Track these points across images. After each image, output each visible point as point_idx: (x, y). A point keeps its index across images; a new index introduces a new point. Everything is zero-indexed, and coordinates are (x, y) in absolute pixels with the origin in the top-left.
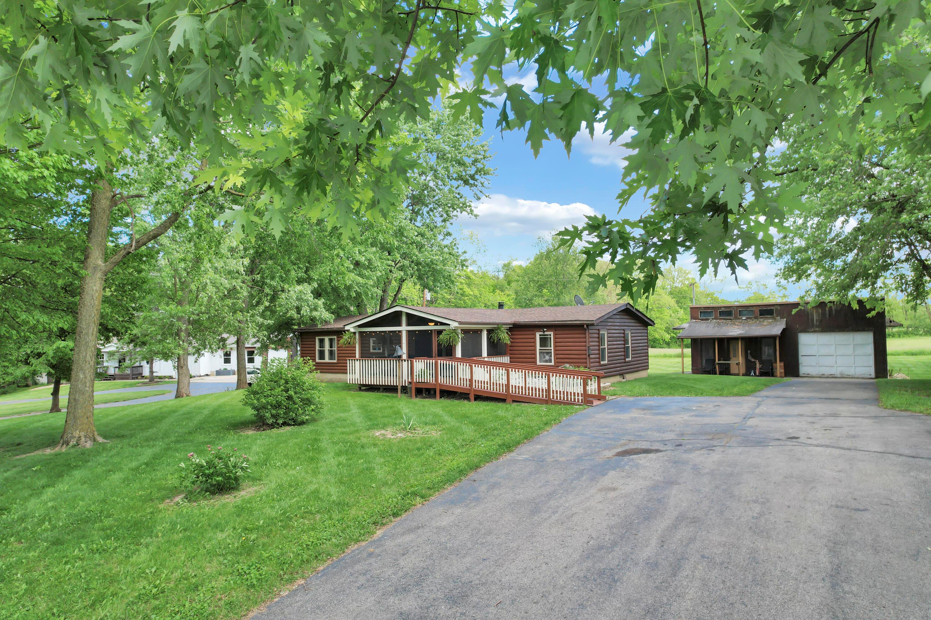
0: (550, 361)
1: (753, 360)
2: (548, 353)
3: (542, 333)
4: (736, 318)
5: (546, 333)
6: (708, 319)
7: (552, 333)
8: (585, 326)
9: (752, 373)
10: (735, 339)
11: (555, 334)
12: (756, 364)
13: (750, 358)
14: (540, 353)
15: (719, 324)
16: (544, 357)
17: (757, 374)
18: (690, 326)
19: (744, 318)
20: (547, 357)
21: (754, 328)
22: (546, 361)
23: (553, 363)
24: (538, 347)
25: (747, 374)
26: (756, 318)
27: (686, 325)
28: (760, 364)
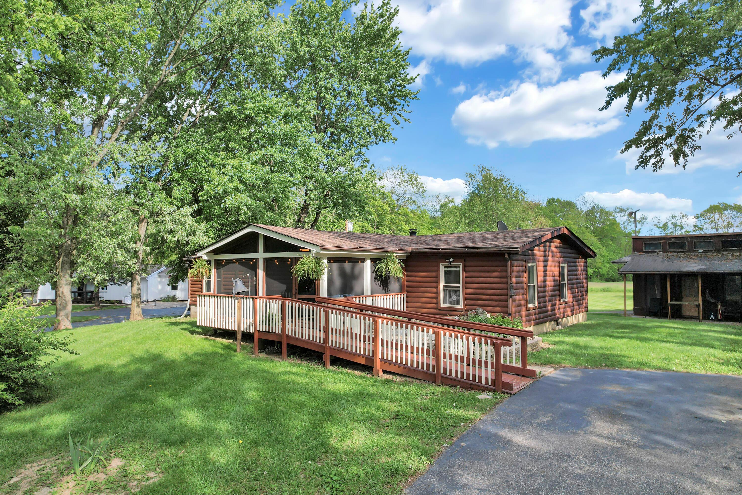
0: (458, 303)
1: (713, 301)
2: (455, 292)
3: (447, 265)
4: (691, 251)
5: (453, 264)
6: (654, 252)
7: (460, 265)
8: (506, 256)
9: (712, 316)
10: (693, 276)
11: (465, 267)
12: (717, 306)
13: (708, 298)
14: (445, 291)
15: (668, 257)
16: (451, 297)
17: (719, 318)
18: (633, 259)
19: (701, 251)
20: (454, 297)
21: (716, 262)
22: (453, 303)
23: (461, 306)
24: (442, 284)
25: (706, 318)
26: (718, 250)
27: (627, 259)
28: (722, 306)
